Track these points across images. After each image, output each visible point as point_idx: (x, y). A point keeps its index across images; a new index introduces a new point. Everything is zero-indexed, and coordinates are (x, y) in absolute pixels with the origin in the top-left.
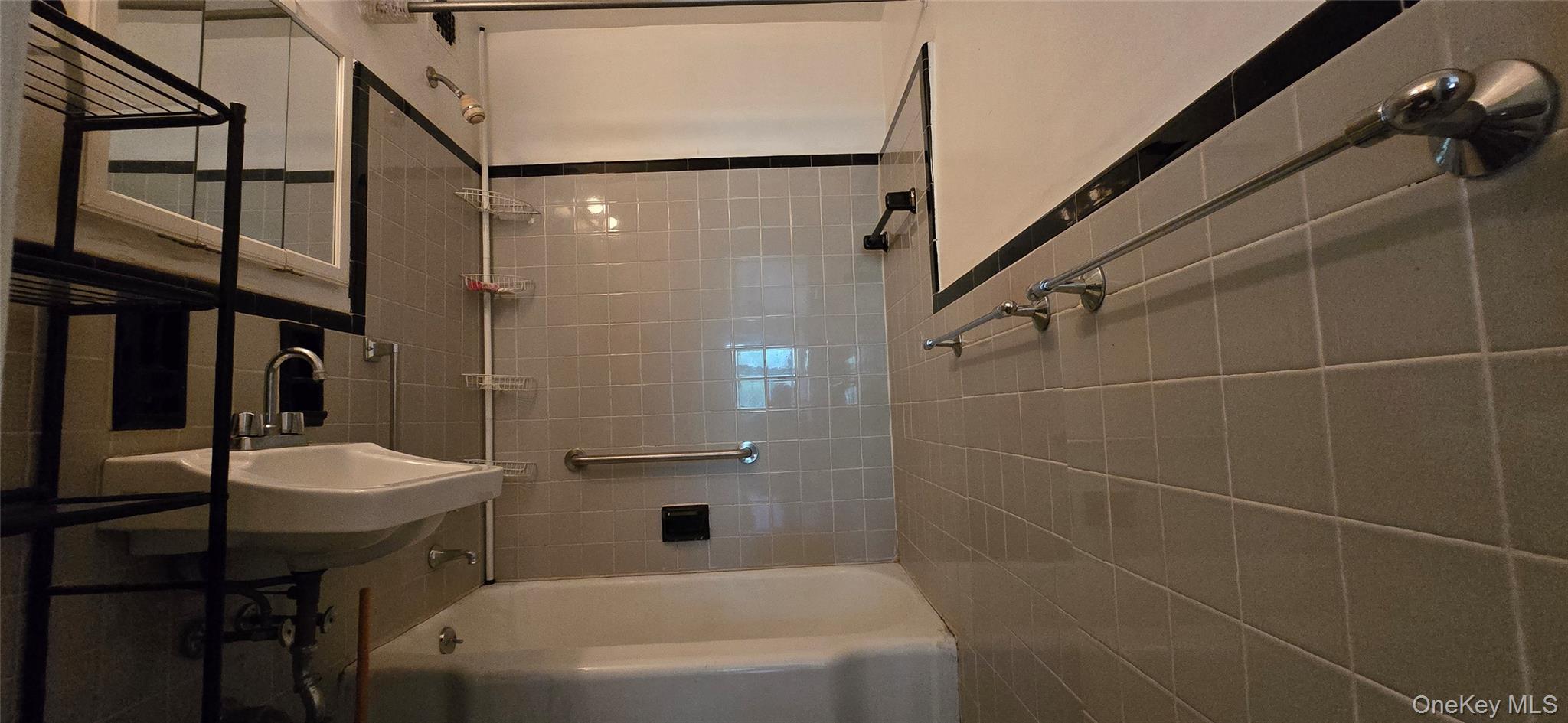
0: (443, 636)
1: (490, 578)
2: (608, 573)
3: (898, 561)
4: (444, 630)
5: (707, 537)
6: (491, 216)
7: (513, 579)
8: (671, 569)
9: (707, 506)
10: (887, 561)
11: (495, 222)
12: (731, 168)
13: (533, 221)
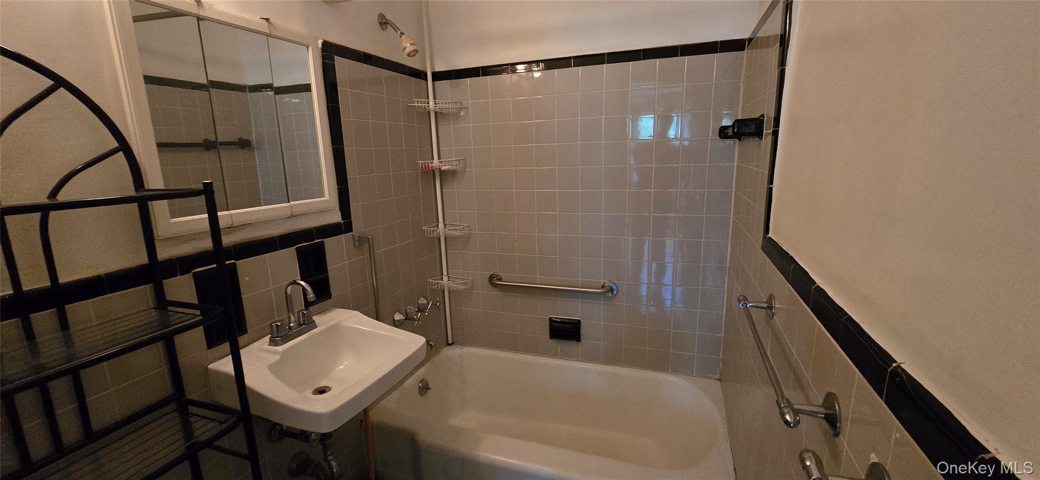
0: (420, 385)
1: (450, 342)
2: (515, 350)
3: (720, 380)
4: (421, 382)
5: (579, 340)
6: (436, 113)
7: (463, 344)
8: (554, 355)
9: (580, 320)
10: (711, 379)
11: (439, 115)
12: (607, 63)
13: (462, 113)
